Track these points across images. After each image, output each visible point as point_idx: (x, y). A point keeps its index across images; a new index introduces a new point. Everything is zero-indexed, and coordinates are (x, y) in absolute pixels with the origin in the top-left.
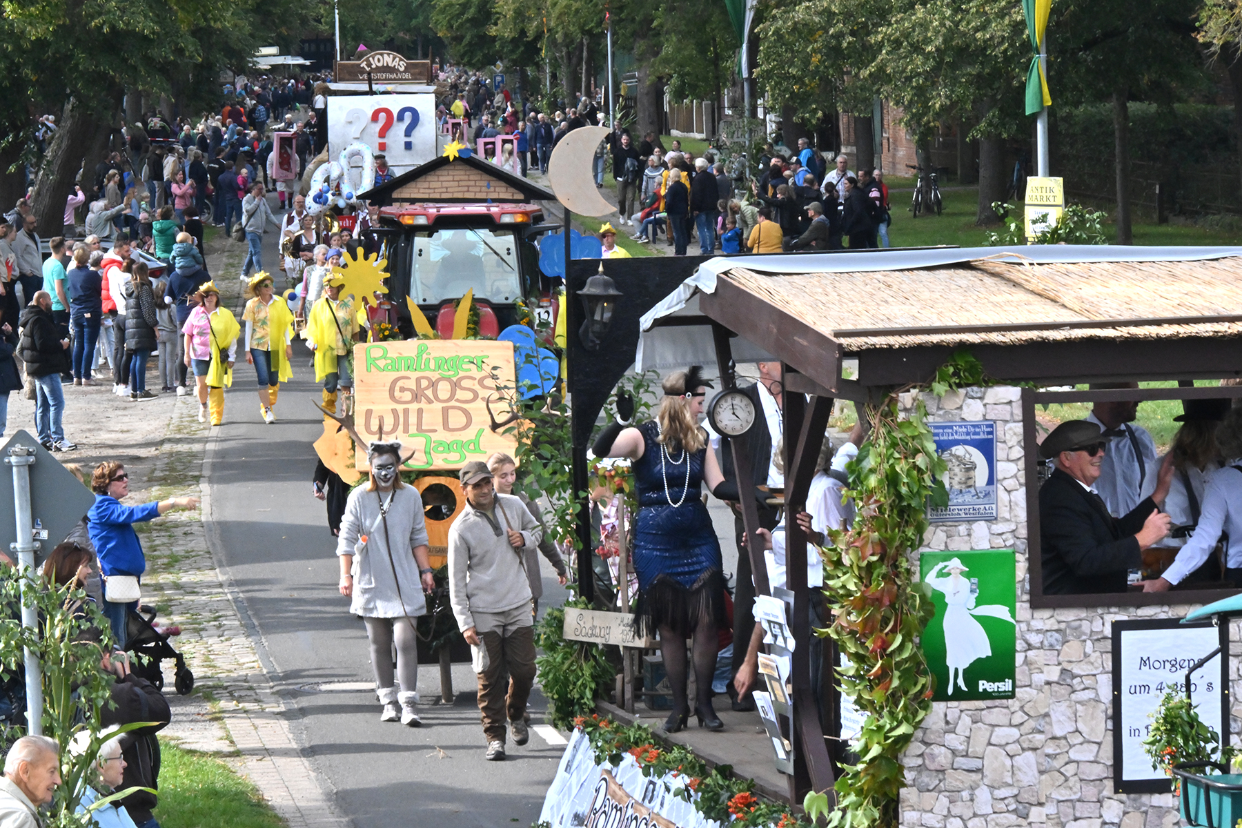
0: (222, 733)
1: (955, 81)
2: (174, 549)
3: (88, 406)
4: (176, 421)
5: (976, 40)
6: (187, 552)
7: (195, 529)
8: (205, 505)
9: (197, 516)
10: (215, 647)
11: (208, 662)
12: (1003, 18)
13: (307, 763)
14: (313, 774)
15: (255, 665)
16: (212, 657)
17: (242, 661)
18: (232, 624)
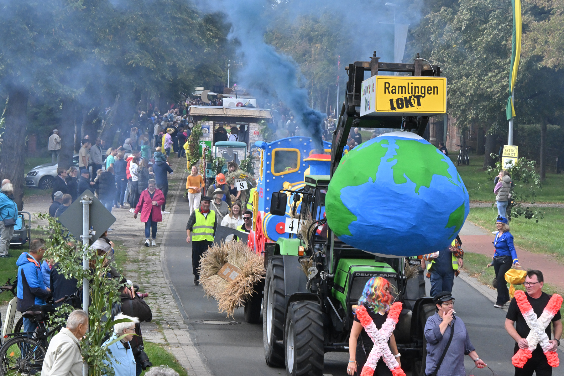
0: (162, 337)
1: (477, 108)
5: (487, 92)
6: (153, 270)
7: (157, 262)
8: (162, 254)
9: (158, 258)
10: (162, 305)
11: (159, 311)
12: (498, 83)
13: (196, 349)
14: (198, 354)
15: (178, 313)
16: (161, 309)
17: (172, 311)
18: (169, 298)
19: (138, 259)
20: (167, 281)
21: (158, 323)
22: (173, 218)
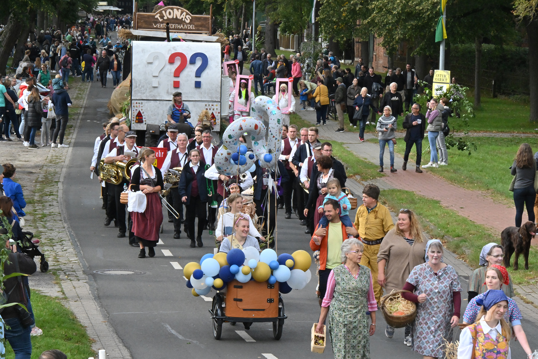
0: (59, 289)
1: (405, 28)
2: (45, 211)
3: (11, 150)
4: (49, 158)
5: (416, 10)
6: (50, 213)
7: (55, 203)
8: (60, 194)
9: (56, 198)
10: (59, 253)
11: (56, 259)
13: (96, 304)
14: (99, 309)
15: (77, 261)
16: (58, 257)
17: (71, 260)
18: (68, 245)
19: (33, 200)
20: (65, 225)
21: (54, 274)
22: (72, 152)
